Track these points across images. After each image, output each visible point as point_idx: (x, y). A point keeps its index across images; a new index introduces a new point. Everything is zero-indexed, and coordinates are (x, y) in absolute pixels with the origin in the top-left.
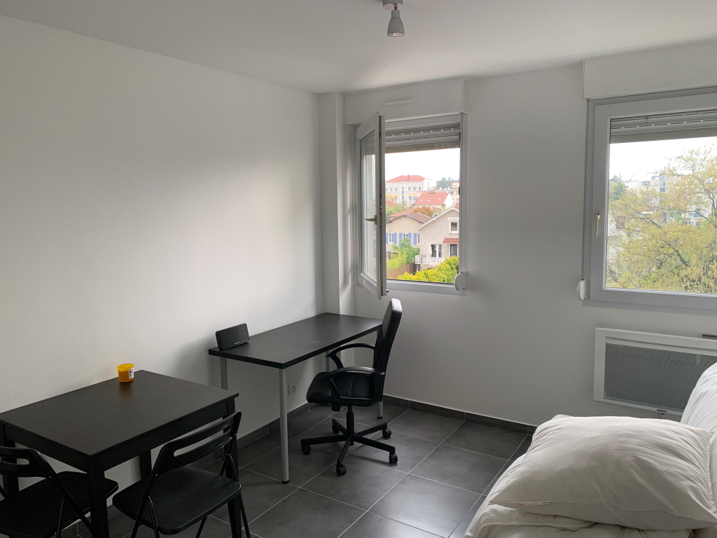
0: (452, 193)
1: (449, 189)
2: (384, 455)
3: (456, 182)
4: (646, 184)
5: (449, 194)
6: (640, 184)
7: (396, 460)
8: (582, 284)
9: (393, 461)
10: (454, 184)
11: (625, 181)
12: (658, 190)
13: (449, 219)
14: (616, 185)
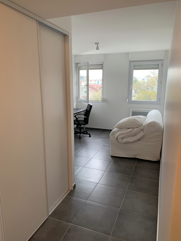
0: (84, 81)
1: (82, 79)
2: (88, 136)
3: (85, 77)
4: (143, 79)
5: (83, 82)
6: (142, 79)
7: (91, 136)
8: (128, 99)
9: (90, 136)
10: (84, 78)
11: (137, 78)
12: (147, 81)
13: (84, 89)
14: (135, 79)
